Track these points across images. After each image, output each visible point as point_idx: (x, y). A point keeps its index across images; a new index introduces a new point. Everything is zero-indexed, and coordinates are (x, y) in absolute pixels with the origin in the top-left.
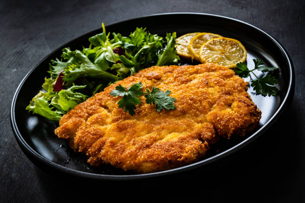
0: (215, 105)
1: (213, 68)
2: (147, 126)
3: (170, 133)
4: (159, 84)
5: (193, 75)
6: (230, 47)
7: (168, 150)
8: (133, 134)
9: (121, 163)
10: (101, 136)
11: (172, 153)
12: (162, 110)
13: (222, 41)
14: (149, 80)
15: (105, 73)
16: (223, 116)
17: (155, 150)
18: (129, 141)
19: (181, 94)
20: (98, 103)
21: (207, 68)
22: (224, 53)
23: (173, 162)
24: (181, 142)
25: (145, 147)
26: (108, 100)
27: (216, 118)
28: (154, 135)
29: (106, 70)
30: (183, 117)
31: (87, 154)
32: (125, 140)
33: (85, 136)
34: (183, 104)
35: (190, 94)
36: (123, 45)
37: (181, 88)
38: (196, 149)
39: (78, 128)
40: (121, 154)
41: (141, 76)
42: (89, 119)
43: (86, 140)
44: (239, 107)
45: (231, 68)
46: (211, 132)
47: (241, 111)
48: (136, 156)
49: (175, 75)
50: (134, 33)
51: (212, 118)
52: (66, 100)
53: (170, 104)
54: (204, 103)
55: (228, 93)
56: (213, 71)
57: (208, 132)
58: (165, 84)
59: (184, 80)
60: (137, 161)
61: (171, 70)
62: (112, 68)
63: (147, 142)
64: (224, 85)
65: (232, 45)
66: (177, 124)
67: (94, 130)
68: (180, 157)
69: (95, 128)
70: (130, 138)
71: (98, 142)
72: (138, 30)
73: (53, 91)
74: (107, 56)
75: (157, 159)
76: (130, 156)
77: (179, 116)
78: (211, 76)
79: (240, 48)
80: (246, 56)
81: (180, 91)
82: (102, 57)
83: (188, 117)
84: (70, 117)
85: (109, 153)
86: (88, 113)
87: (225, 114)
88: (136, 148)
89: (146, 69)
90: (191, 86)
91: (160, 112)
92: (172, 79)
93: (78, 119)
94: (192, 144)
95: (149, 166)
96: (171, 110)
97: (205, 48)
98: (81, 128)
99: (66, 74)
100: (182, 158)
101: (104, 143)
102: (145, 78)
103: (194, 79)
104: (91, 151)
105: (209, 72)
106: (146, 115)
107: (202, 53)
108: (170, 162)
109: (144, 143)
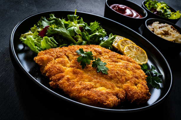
0: (129, 81)
1: (131, 61)
2: (90, 77)
3: (101, 86)
4: (100, 57)
5: (119, 60)
6: (141, 53)
7: (99, 96)
8: (81, 79)
9: (70, 92)
10: (62, 72)
11: (101, 99)
12: (100, 72)
13: (137, 47)
14: (96, 52)
15: (71, 37)
16: (132, 89)
17: (92, 93)
18: (78, 81)
19: (112, 67)
20: (64, 52)
21: (127, 59)
22: (136, 55)
23: (100, 103)
24: (107, 94)
25: (87, 89)
26: (70, 53)
27: (128, 89)
28: (93, 84)
29: (72, 36)
30: (110, 81)
31: (51, 79)
32: (75, 80)
33: (53, 68)
34: (112, 73)
35: (117, 69)
36: (85, 27)
37: (112, 64)
38: (114, 101)
39: (49, 62)
40: (72, 87)
41: (91, 48)
42: (57, 59)
43: (53, 70)
44: (142, 88)
45: (139, 65)
46: (124, 95)
47: (143, 90)
48: (80, 92)
49: (110, 56)
50: (93, 23)
51: (126, 88)
52: (46, 43)
53: (105, 71)
54: (123, 78)
55: (137, 78)
56: (131, 62)
57: (122, 94)
58: (103, 58)
59: (114, 60)
60: (80, 95)
61: (108, 52)
62: (75, 37)
63: (88, 87)
64: (135, 72)
65: (142, 53)
66: (106, 83)
67: (59, 67)
68: (105, 103)
69: (60, 66)
70: (79, 80)
71: (59, 75)
72: (96, 22)
73: (38, 35)
74: (76, 29)
75: (93, 98)
76: (77, 91)
77: (108, 79)
78: (129, 64)
79: (145, 55)
80: (147, 61)
81: (112, 66)
82: (72, 28)
83: (113, 82)
84: (46, 54)
85: (65, 84)
86: (57, 55)
87: (133, 88)
88: (82, 87)
89: (94, 45)
90: (117, 65)
91: (99, 73)
92: (108, 57)
93: (50, 57)
94: (112, 98)
95: (86, 101)
96: (105, 74)
97: (127, 48)
98: (52, 63)
99: (50, 29)
100: (106, 104)
101: (63, 77)
102: (93, 50)
103: (120, 62)
104: (53, 78)
105: (128, 61)
106: (90, 71)
107: (125, 49)
108: (99, 102)
109: (87, 86)
